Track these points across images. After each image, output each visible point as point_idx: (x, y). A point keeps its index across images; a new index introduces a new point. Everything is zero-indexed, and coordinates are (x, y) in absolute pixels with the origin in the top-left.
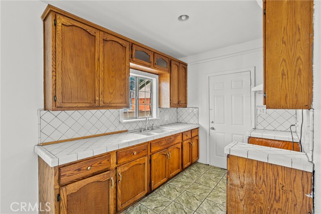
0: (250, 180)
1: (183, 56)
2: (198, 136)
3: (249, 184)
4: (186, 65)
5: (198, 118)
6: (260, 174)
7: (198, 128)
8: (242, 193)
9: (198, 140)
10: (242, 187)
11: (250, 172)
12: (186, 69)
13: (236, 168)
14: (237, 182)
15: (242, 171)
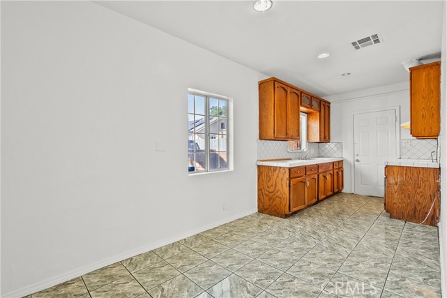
0: (402, 179)
1: (326, 95)
2: (342, 167)
3: (401, 182)
4: (329, 103)
5: (342, 152)
6: (409, 174)
7: (342, 161)
8: (396, 188)
9: (342, 171)
10: (396, 184)
11: (402, 174)
12: (329, 107)
13: (392, 173)
14: (392, 181)
15: (396, 174)
